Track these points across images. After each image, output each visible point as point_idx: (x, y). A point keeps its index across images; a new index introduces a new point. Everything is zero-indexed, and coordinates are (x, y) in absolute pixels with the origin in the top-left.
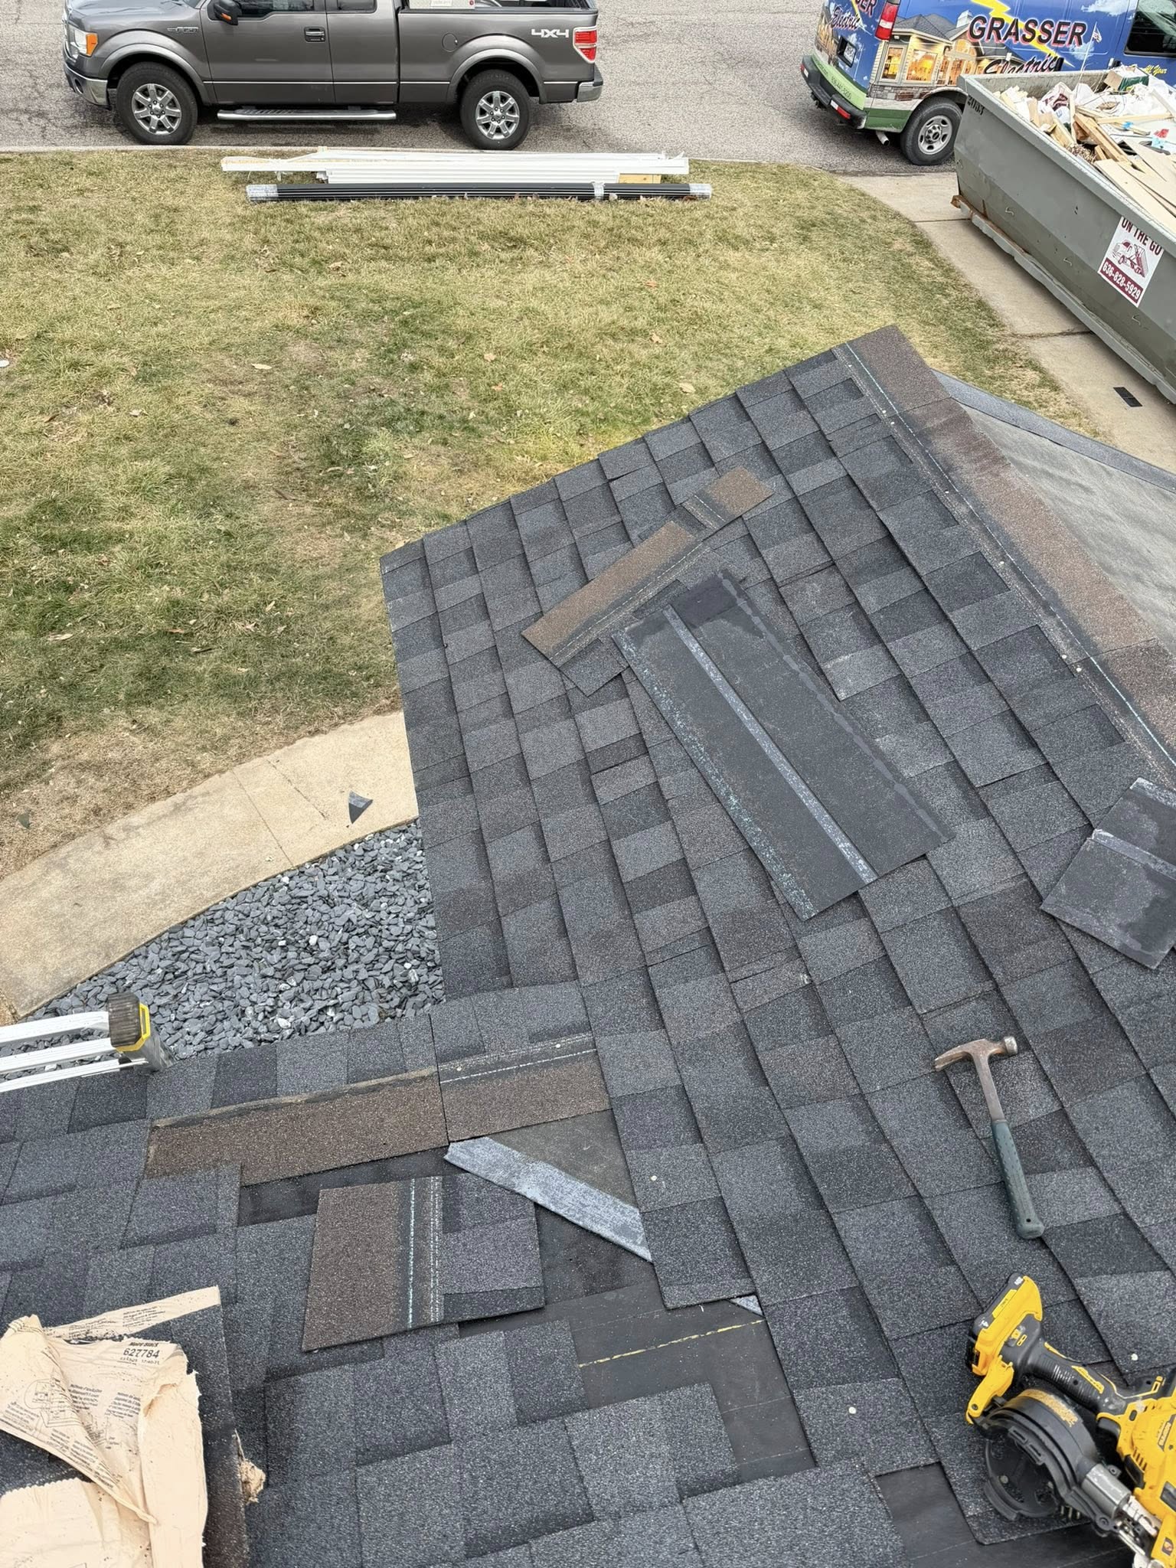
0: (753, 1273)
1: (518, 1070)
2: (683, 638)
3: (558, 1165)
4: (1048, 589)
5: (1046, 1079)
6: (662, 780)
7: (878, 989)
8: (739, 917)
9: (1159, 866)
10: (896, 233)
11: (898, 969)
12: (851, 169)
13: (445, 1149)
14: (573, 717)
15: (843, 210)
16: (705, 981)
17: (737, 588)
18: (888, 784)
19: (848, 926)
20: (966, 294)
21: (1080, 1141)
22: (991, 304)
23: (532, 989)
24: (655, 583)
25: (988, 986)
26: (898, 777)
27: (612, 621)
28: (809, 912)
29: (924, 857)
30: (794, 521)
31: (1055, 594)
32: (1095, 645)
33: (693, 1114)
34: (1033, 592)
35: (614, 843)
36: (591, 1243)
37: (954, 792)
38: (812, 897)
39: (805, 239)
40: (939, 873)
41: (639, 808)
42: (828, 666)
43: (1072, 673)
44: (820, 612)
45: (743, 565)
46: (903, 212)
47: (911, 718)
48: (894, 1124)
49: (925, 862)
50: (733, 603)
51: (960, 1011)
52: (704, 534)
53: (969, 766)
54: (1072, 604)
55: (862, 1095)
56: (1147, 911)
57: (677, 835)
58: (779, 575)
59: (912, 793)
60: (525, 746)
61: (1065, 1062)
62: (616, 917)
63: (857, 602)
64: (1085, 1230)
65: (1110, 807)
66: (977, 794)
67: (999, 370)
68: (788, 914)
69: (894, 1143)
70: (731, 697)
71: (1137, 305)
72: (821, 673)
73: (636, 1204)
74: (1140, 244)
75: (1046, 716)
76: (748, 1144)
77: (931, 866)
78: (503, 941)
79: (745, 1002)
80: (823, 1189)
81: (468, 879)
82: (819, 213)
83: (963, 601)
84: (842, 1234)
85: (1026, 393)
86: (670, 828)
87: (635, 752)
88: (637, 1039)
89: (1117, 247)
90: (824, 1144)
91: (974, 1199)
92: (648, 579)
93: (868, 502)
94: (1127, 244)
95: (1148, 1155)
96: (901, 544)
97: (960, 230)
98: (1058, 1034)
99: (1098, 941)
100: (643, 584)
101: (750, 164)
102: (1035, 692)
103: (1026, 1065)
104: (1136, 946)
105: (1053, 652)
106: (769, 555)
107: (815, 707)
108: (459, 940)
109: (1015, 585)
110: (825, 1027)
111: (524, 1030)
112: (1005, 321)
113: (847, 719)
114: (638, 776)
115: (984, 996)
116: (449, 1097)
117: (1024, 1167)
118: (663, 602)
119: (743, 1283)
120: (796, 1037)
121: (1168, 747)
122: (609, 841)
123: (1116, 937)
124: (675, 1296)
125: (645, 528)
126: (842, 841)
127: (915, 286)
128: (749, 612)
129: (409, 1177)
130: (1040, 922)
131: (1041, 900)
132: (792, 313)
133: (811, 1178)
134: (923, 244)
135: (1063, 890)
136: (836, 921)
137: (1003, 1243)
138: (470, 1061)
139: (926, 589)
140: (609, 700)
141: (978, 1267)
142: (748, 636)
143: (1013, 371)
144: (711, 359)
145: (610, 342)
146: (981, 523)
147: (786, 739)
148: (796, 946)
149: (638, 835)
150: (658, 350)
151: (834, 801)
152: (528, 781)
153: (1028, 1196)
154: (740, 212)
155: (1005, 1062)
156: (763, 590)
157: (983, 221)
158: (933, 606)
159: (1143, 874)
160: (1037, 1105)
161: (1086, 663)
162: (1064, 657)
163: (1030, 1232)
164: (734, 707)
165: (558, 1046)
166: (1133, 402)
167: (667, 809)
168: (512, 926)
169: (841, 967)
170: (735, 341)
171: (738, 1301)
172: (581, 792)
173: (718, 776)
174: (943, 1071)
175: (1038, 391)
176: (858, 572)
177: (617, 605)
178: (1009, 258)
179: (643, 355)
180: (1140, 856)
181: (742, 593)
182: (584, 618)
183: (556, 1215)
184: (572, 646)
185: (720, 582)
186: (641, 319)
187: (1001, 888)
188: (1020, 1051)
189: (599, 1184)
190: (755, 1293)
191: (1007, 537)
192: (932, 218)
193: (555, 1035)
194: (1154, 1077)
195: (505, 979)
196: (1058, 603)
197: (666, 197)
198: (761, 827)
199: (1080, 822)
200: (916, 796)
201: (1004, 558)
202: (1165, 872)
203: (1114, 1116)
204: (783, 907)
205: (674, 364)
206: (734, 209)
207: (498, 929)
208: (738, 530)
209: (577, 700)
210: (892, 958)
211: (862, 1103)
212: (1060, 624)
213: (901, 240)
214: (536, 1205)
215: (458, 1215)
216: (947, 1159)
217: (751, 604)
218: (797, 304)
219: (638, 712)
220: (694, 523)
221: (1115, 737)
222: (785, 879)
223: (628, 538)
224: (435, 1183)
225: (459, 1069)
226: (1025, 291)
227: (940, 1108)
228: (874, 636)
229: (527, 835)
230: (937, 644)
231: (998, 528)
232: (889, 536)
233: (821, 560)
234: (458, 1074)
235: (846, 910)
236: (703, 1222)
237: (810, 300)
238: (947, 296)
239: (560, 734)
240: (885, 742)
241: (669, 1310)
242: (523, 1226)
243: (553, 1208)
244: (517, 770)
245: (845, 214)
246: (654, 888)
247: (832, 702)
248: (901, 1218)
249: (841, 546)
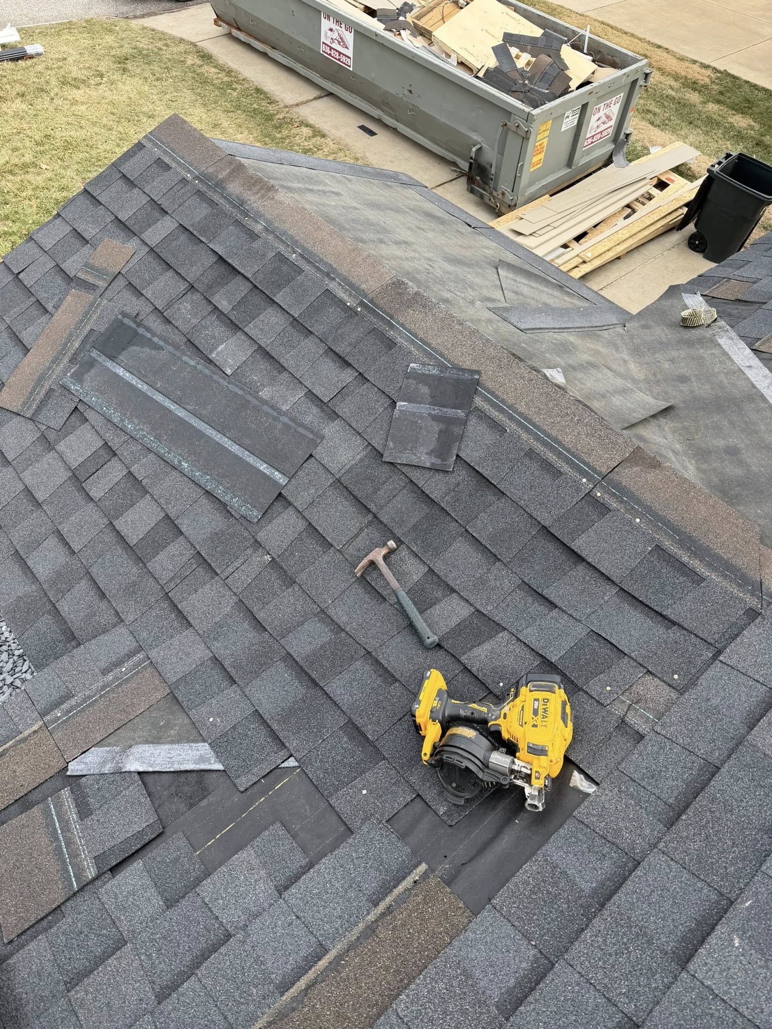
0: (287, 744)
1: (101, 697)
2: (111, 368)
3: (147, 742)
4: (326, 264)
5: (416, 556)
6: (132, 469)
7: (312, 545)
8: (216, 538)
9: (436, 411)
10: (185, 52)
11: (319, 529)
12: (138, 13)
13: (66, 769)
14: (54, 449)
15: (143, 44)
16: (208, 586)
17: (135, 322)
18: (276, 419)
19: (282, 515)
20: (246, 86)
21: (445, 582)
22: (265, 89)
23: (93, 641)
24: (77, 336)
25: (370, 517)
26: (280, 412)
27: (57, 372)
28: (256, 517)
29: (311, 456)
30: (157, 267)
31: (331, 265)
32: (363, 291)
33: (225, 670)
34: (318, 269)
35: (114, 523)
36: (182, 779)
37: (315, 410)
38: (255, 507)
39: (125, 70)
40: (323, 462)
41: (124, 494)
42: (213, 356)
43: (356, 313)
44: (195, 321)
45: (133, 305)
46: (185, 37)
47: (275, 373)
48: (345, 619)
49: (313, 459)
50: (136, 334)
51: (360, 538)
52: (98, 292)
53: (318, 391)
54: (343, 270)
55: (322, 611)
56: (438, 440)
57: (156, 501)
58: (160, 304)
59: (291, 420)
60: (27, 481)
61: (423, 542)
62: (135, 570)
63: (216, 308)
64: (459, 629)
65: (401, 387)
66: (328, 406)
67: (285, 132)
68: (245, 523)
69: (348, 629)
70: (159, 398)
71: (351, 69)
72: (211, 361)
73: (204, 741)
74: (338, 28)
75: (350, 344)
76: (264, 671)
77: (317, 460)
78: (63, 619)
79: (237, 588)
80: (314, 675)
81: (23, 588)
82: (127, 50)
83: (280, 287)
84: (332, 695)
85: (306, 144)
86: (150, 499)
87: (107, 457)
88: (175, 641)
89: (326, 33)
90: (308, 649)
91: (399, 640)
92: (71, 335)
93: (199, 239)
94: (331, 30)
95: (480, 573)
96: (229, 261)
97: (226, 42)
98: (415, 528)
99: (418, 467)
100: (69, 340)
101: (65, 23)
102: (339, 331)
103: (404, 553)
104: (439, 461)
105: (342, 303)
106: (147, 292)
107: (214, 385)
108: (31, 632)
109: (306, 267)
110: (289, 581)
111: (97, 670)
112: (277, 99)
113: (237, 386)
114: (114, 472)
115: (370, 524)
116: (58, 735)
117: (418, 609)
118: (88, 347)
119: (283, 753)
120: (274, 595)
121: (421, 340)
122: (111, 523)
123: (427, 460)
124: (243, 782)
125: (55, 300)
126: (261, 465)
127: (211, 88)
128: (149, 335)
129: (47, 798)
130: (386, 468)
131: (382, 455)
132: (135, 125)
133: (306, 672)
134: (206, 57)
135: (391, 445)
136: (275, 516)
137: (420, 656)
138: (65, 706)
139: (255, 286)
140: (74, 428)
141: (410, 677)
142: (154, 352)
143: (294, 131)
144: (90, 171)
145: (10, 177)
146: (273, 232)
147: (204, 412)
148: (256, 541)
149: (130, 512)
150: (49, 175)
151: (247, 442)
152: (38, 505)
153: (424, 624)
154: (70, 60)
155: (393, 556)
156: (152, 318)
157: (239, 33)
158: (264, 297)
159: (429, 419)
160: (415, 571)
161: (362, 304)
162: (348, 304)
163: (431, 644)
164: (162, 403)
165: (124, 669)
166: (372, 133)
167: (143, 487)
168: (64, 607)
169: (287, 542)
170: (102, 154)
171: (283, 765)
172: (79, 498)
173: (169, 453)
174: (362, 576)
175: (314, 140)
176: (210, 287)
177: (56, 361)
178: (264, 55)
179: (39, 180)
180: (424, 409)
181: (139, 325)
182: (36, 377)
183: (154, 772)
184: (34, 400)
185: (121, 322)
186: (27, 155)
187: (359, 457)
188: (398, 547)
189: (178, 740)
190: (291, 756)
191: (292, 238)
192: (206, 37)
193: (119, 663)
194: (470, 530)
195: (73, 643)
196: (334, 270)
197: (11, 60)
198: (209, 475)
199: (388, 402)
200: (293, 420)
201: (295, 252)
202: (440, 414)
203: (457, 560)
204: (240, 520)
205: (64, 181)
206: (65, 59)
207: (56, 612)
208: (121, 282)
209: (52, 436)
210: (313, 524)
211: (324, 615)
212: (340, 284)
213: (190, 57)
214: (139, 773)
215: (88, 805)
216: (378, 625)
217: (148, 330)
218: (137, 118)
219: (98, 429)
220: (91, 287)
221: (391, 344)
222: (235, 502)
223: (46, 311)
224: (66, 793)
225: (59, 715)
226: (283, 75)
227: (367, 598)
228: (235, 327)
229: (52, 541)
230: (274, 320)
231: (285, 233)
232: (221, 258)
233: (183, 286)
234: (59, 718)
235: (278, 506)
236: (249, 730)
237: (143, 113)
238: (234, 89)
239: (49, 464)
240: (265, 394)
241: (243, 792)
242: (135, 790)
243: (151, 769)
244: (27, 500)
245: (146, 47)
246: (154, 541)
247: (224, 378)
248: (361, 669)
249: (192, 274)
